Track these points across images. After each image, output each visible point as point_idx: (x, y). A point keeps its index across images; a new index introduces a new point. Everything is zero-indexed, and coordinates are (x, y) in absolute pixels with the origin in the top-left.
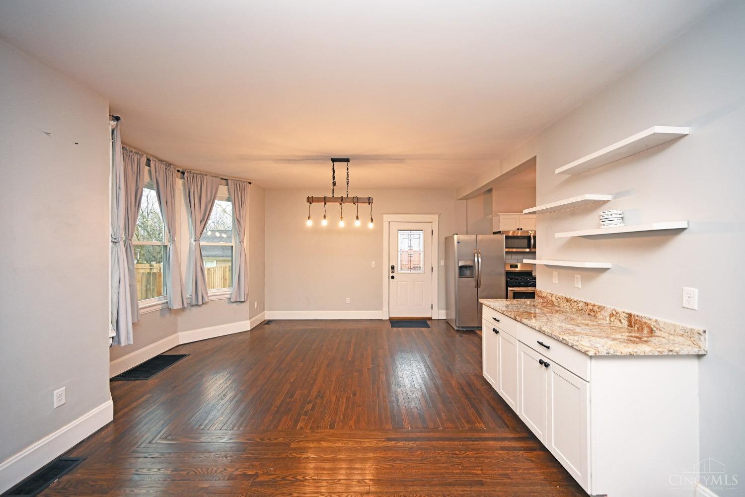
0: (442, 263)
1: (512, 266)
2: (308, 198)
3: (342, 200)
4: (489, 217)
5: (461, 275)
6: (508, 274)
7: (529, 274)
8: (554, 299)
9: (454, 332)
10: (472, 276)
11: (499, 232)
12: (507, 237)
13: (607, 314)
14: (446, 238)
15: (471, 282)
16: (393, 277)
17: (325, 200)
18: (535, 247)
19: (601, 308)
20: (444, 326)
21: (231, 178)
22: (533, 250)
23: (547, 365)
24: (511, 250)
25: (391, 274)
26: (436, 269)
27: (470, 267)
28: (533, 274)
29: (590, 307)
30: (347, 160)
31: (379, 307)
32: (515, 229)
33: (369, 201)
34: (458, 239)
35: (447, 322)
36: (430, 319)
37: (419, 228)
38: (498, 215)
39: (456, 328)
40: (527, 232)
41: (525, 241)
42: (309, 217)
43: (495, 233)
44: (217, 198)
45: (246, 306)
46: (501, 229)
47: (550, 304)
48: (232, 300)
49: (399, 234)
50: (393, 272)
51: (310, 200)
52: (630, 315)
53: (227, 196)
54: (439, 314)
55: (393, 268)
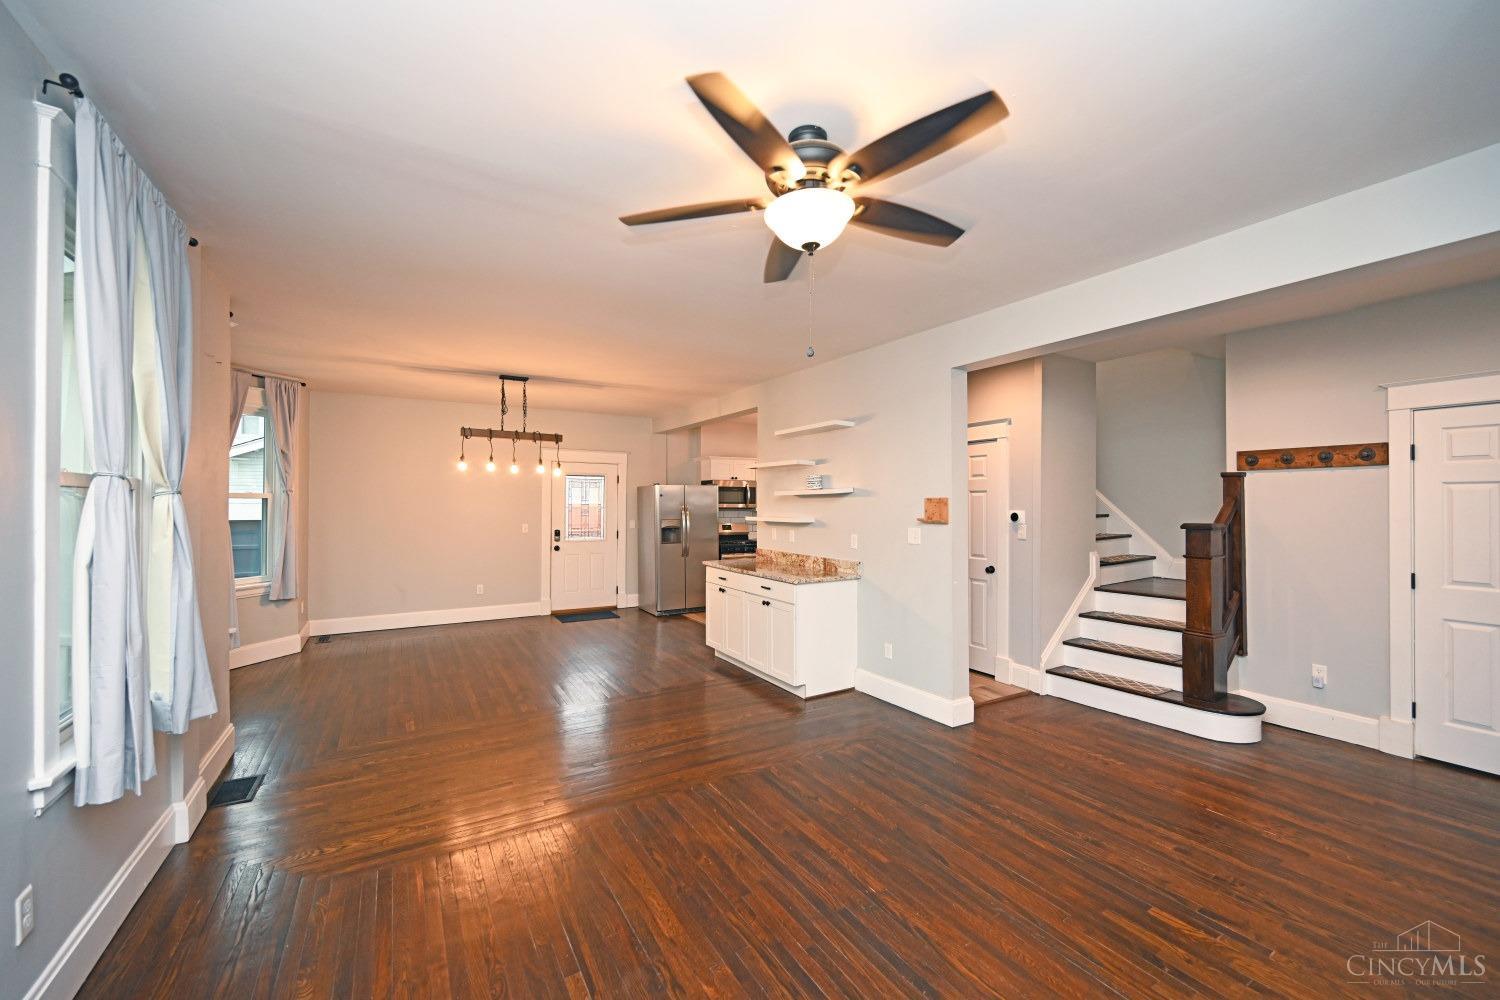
0: (633, 524)
1: (724, 527)
2: (463, 429)
3: (517, 436)
4: (696, 460)
5: (665, 540)
6: (722, 537)
7: (744, 536)
8: (773, 555)
9: (656, 619)
10: (679, 541)
11: (709, 483)
12: (721, 489)
13: (810, 561)
14: (640, 490)
15: (677, 548)
16: (557, 548)
17: (490, 434)
18: (753, 500)
19: (808, 557)
20: (635, 617)
21: (269, 374)
22: (750, 506)
23: (768, 604)
24: (725, 506)
25: (555, 544)
26: (622, 535)
27: (676, 529)
28: (751, 537)
29: (800, 558)
30: (524, 379)
31: (535, 596)
32: (728, 478)
33: (557, 438)
34: (661, 490)
35: (640, 610)
36: (615, 608)
37: (598, 473)
38: (708, 458)
39: (656, 614)
40: (741, 482)
41: (740, 495)
42: (462, 458)
43: (704, 483)
44: (245, 409)
45: (291, 609)
46: (712, 477)
47: (768, 562)
48: (271, 598)
49: (567, 481)
50: (557, 540)
51: (466, 433)
52: (825, 559)
53: (259, 407)
54: (628, 600)
55: (557, 533)
